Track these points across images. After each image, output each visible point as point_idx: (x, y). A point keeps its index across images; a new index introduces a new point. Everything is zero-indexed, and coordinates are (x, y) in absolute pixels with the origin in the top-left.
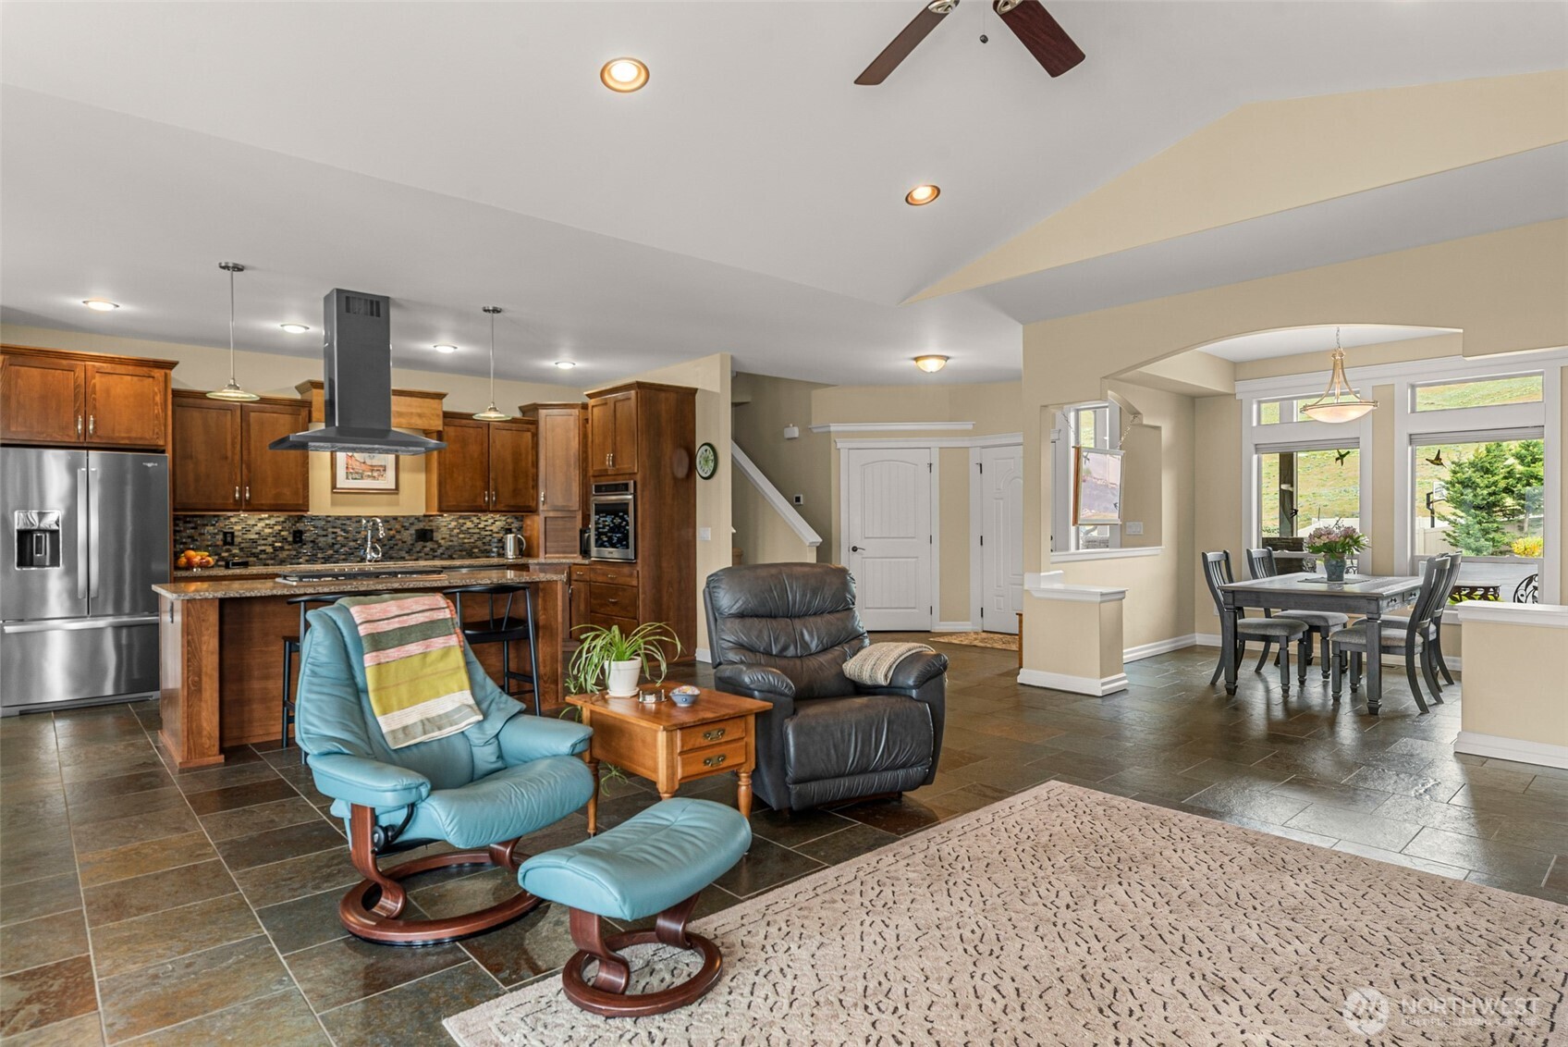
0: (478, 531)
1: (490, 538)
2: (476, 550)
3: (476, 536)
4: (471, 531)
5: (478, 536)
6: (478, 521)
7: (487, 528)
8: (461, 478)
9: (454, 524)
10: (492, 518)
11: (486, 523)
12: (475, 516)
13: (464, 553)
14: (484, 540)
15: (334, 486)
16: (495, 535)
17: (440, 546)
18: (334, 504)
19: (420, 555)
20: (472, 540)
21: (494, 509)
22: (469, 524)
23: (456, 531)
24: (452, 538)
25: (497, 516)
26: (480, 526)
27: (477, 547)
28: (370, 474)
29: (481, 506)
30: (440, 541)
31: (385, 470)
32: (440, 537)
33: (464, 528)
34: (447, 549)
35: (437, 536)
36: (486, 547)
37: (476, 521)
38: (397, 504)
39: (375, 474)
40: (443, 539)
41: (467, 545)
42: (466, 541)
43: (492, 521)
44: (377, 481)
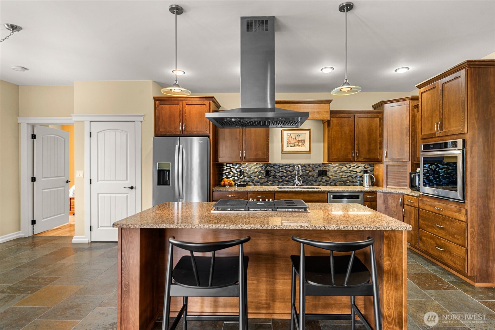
0: (349, 171)
1: (356, 175)
2: (348, 181)
3: (348, 174)
4: (346, 171)
5: (349, 174)
6: (349, 166)
7: (354, 170)
8: (340, 144)
9: (337, 168)
11: (354, 168)
12: (348, 164)
13: (342, 183)
14: (352, 177)
15: (282, 150)
16: (358, 174)
17: (330, 179)
18: (282, 158)
19: (320, 183)
20: (346, 176)
21: (357, 160)
22: (345, 168)
23: (338, 171)
24: (336, 175)
25: (359, 164)
26: (350, 169)
27: (348, 180)
28: (298, 144)
29: (350, 159)
30: (330, 176)
31: (304, 142)
32: (330, 174)
33: (342, 170)
34: (334, 180)
35: (329, 174)
36: (353, 180)
37: (348, 166)
38: (309, 158)
39: (300, 144)
40: (331, 175)
41: (344, 179)
42: (343, 176)
43: (357, 166)
44: (301, 147)
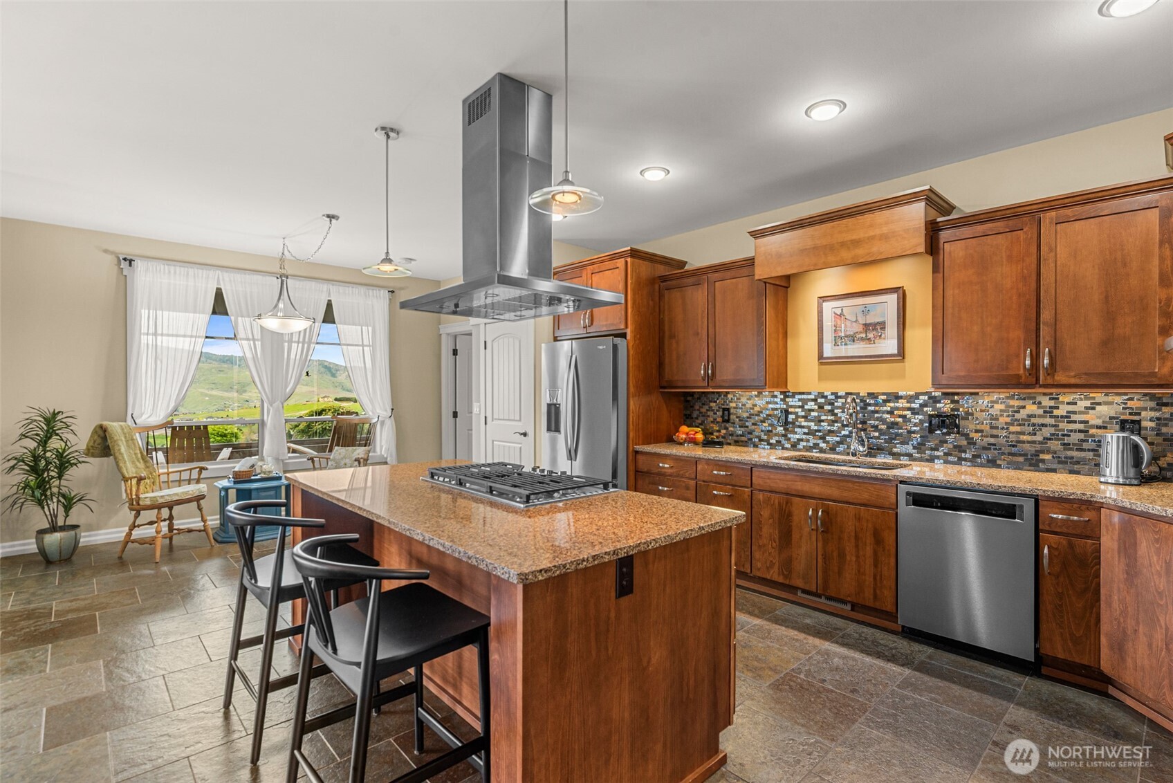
0: (1052, 421)
1: (1082, 436)
2: (1047, 457)
3: (1047, 432)
4: (1034, 420)
5: (1052, 430)
6: (1052, 403)
7: (1074, 417)
8: (976, 328)
9: (998, 407)
10: (1087, 398)
11: (1071, 408)
12: (1045, 394)
13: (1021, 459)
14: (1067, 440)
15: (821, 356)
16: (1092, 431)
17: (972, 442)
18: (820, 379)
19: (937, 453)
20: (1038, 438)
21: (1050, 381)
22: (1031, 408)
23: (1003, 420)
24: (995, 432)
25: (1099, 396)
26: (1056, 412)
27: (1048, 451)
28: (864, 336)
29: (1018, 376)
30: (972, 435)
31: (883, 329)
32: (972, 427)
33: (1023, 414)
34: (984, 448)
35: (969, 426)
36: (1070, 453)
37: (1047, 402)
38: (902, 375)
39: (870, 335)
40: (977, 431)
41: (1027, 446)
42: (1023, 438)
43: (1088, 403)
44: (873, 345)
